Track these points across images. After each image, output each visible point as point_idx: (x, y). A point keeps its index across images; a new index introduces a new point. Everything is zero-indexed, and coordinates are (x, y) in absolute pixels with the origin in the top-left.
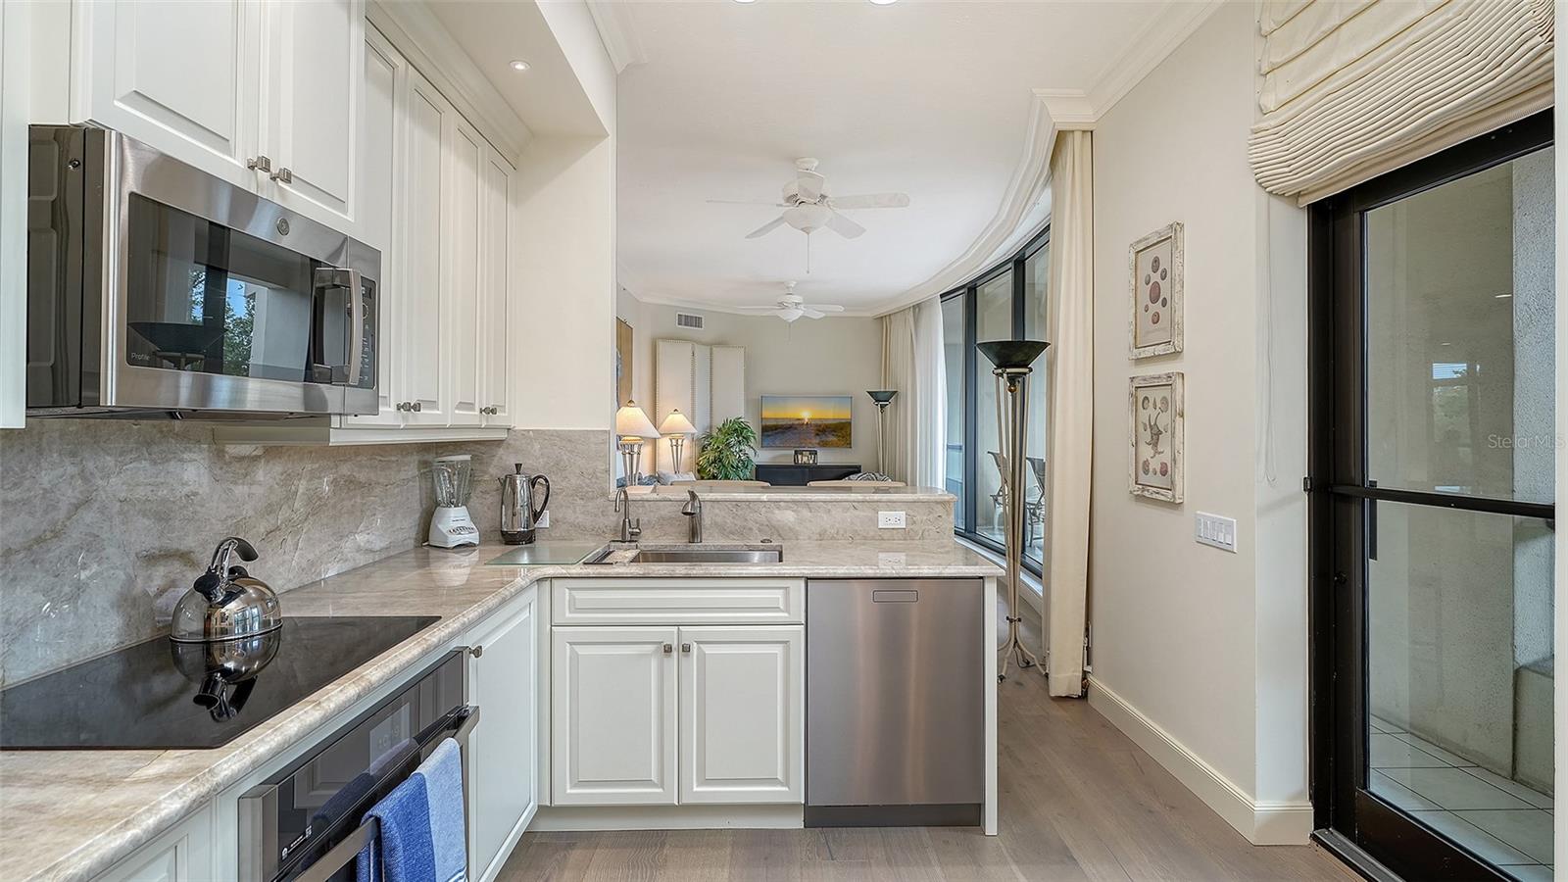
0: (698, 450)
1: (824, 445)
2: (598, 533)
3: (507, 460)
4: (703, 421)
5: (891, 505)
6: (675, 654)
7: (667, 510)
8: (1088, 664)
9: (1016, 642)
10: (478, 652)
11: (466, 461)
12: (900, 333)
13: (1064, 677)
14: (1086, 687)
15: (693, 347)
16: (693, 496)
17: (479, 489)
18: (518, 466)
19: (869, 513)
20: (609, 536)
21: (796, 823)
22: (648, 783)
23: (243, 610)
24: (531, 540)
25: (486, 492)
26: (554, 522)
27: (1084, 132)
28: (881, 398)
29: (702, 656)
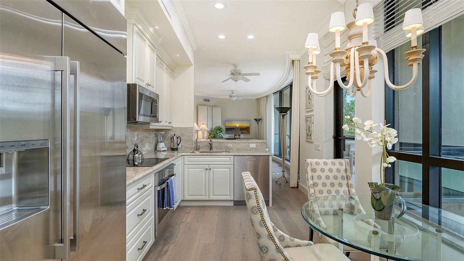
0: (209, 134)
1: (242, 133)
2: (191, 149)
3: (172, 133)
4: (210, 127)
5: (252, 143)
6: (208, 170)
7: (205, 144)
8: (299, 180)
9: (284, 176)
10: (175, 165)
11: (164, 133)
12: (262, 102)
13: (293, 183)
14: (298, 185)
15: (207, 107)
16: (211, 141)
17: (166, 139)
18: (175, 134)
19: (248, 144)
20: (193, 149)
21: (232, 204)
22: (203, 195)
23: (139, 155)
24: (177, 150)
25: (167, 140)
26: (182, 146)
27: (298, 60)
28: (258, 120)
29: (213, 171)
